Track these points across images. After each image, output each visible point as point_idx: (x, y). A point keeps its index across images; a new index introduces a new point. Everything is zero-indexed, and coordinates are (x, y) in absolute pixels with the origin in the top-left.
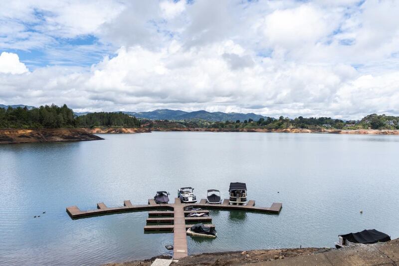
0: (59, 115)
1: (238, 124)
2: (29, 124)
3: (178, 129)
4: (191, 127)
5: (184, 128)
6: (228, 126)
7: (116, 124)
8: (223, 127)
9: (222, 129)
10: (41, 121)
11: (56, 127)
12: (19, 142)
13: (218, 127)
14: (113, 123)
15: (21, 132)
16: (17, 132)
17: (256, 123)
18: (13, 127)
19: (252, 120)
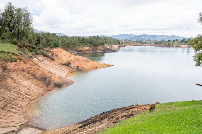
0: (98, 40)
1: (169, 42)
2: (87, 45)
3: (136, 45)
4: (142, 44)
5: (139, 44)
6: (163, 43)
7: (109, 43)
8: (160, 44)
9: (160, 45)
10: (91, 43)
11: (97, 46)
12: (87, 53)
13: (158, 44)
14: (108, 42)
15: (86, 48)
16: (84, 48)
17: (180, 42)
18: (83, 46)
19: (178, 40)
